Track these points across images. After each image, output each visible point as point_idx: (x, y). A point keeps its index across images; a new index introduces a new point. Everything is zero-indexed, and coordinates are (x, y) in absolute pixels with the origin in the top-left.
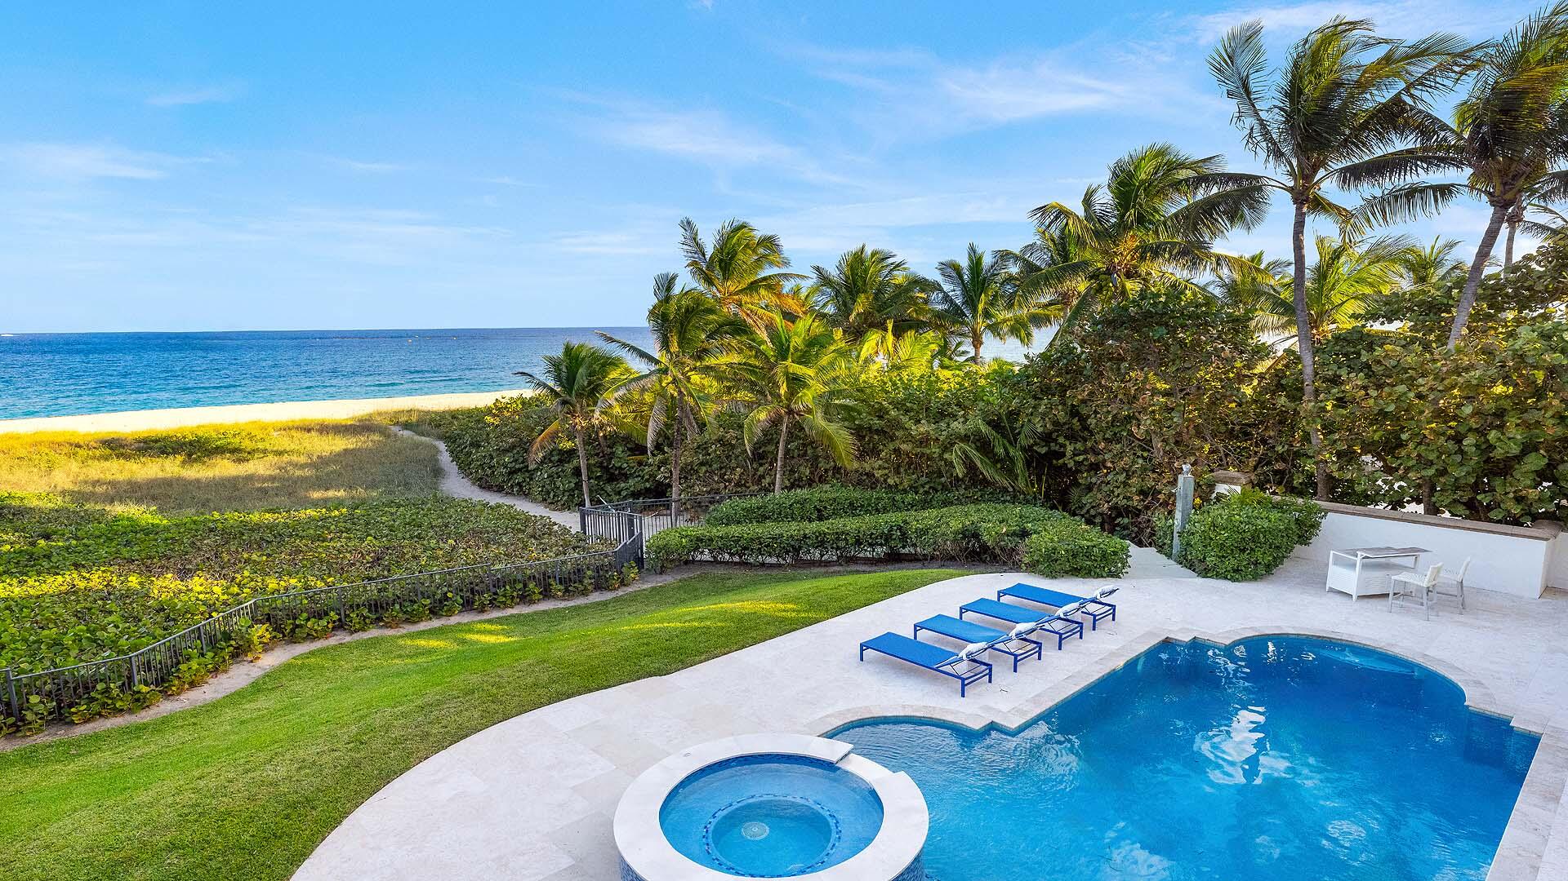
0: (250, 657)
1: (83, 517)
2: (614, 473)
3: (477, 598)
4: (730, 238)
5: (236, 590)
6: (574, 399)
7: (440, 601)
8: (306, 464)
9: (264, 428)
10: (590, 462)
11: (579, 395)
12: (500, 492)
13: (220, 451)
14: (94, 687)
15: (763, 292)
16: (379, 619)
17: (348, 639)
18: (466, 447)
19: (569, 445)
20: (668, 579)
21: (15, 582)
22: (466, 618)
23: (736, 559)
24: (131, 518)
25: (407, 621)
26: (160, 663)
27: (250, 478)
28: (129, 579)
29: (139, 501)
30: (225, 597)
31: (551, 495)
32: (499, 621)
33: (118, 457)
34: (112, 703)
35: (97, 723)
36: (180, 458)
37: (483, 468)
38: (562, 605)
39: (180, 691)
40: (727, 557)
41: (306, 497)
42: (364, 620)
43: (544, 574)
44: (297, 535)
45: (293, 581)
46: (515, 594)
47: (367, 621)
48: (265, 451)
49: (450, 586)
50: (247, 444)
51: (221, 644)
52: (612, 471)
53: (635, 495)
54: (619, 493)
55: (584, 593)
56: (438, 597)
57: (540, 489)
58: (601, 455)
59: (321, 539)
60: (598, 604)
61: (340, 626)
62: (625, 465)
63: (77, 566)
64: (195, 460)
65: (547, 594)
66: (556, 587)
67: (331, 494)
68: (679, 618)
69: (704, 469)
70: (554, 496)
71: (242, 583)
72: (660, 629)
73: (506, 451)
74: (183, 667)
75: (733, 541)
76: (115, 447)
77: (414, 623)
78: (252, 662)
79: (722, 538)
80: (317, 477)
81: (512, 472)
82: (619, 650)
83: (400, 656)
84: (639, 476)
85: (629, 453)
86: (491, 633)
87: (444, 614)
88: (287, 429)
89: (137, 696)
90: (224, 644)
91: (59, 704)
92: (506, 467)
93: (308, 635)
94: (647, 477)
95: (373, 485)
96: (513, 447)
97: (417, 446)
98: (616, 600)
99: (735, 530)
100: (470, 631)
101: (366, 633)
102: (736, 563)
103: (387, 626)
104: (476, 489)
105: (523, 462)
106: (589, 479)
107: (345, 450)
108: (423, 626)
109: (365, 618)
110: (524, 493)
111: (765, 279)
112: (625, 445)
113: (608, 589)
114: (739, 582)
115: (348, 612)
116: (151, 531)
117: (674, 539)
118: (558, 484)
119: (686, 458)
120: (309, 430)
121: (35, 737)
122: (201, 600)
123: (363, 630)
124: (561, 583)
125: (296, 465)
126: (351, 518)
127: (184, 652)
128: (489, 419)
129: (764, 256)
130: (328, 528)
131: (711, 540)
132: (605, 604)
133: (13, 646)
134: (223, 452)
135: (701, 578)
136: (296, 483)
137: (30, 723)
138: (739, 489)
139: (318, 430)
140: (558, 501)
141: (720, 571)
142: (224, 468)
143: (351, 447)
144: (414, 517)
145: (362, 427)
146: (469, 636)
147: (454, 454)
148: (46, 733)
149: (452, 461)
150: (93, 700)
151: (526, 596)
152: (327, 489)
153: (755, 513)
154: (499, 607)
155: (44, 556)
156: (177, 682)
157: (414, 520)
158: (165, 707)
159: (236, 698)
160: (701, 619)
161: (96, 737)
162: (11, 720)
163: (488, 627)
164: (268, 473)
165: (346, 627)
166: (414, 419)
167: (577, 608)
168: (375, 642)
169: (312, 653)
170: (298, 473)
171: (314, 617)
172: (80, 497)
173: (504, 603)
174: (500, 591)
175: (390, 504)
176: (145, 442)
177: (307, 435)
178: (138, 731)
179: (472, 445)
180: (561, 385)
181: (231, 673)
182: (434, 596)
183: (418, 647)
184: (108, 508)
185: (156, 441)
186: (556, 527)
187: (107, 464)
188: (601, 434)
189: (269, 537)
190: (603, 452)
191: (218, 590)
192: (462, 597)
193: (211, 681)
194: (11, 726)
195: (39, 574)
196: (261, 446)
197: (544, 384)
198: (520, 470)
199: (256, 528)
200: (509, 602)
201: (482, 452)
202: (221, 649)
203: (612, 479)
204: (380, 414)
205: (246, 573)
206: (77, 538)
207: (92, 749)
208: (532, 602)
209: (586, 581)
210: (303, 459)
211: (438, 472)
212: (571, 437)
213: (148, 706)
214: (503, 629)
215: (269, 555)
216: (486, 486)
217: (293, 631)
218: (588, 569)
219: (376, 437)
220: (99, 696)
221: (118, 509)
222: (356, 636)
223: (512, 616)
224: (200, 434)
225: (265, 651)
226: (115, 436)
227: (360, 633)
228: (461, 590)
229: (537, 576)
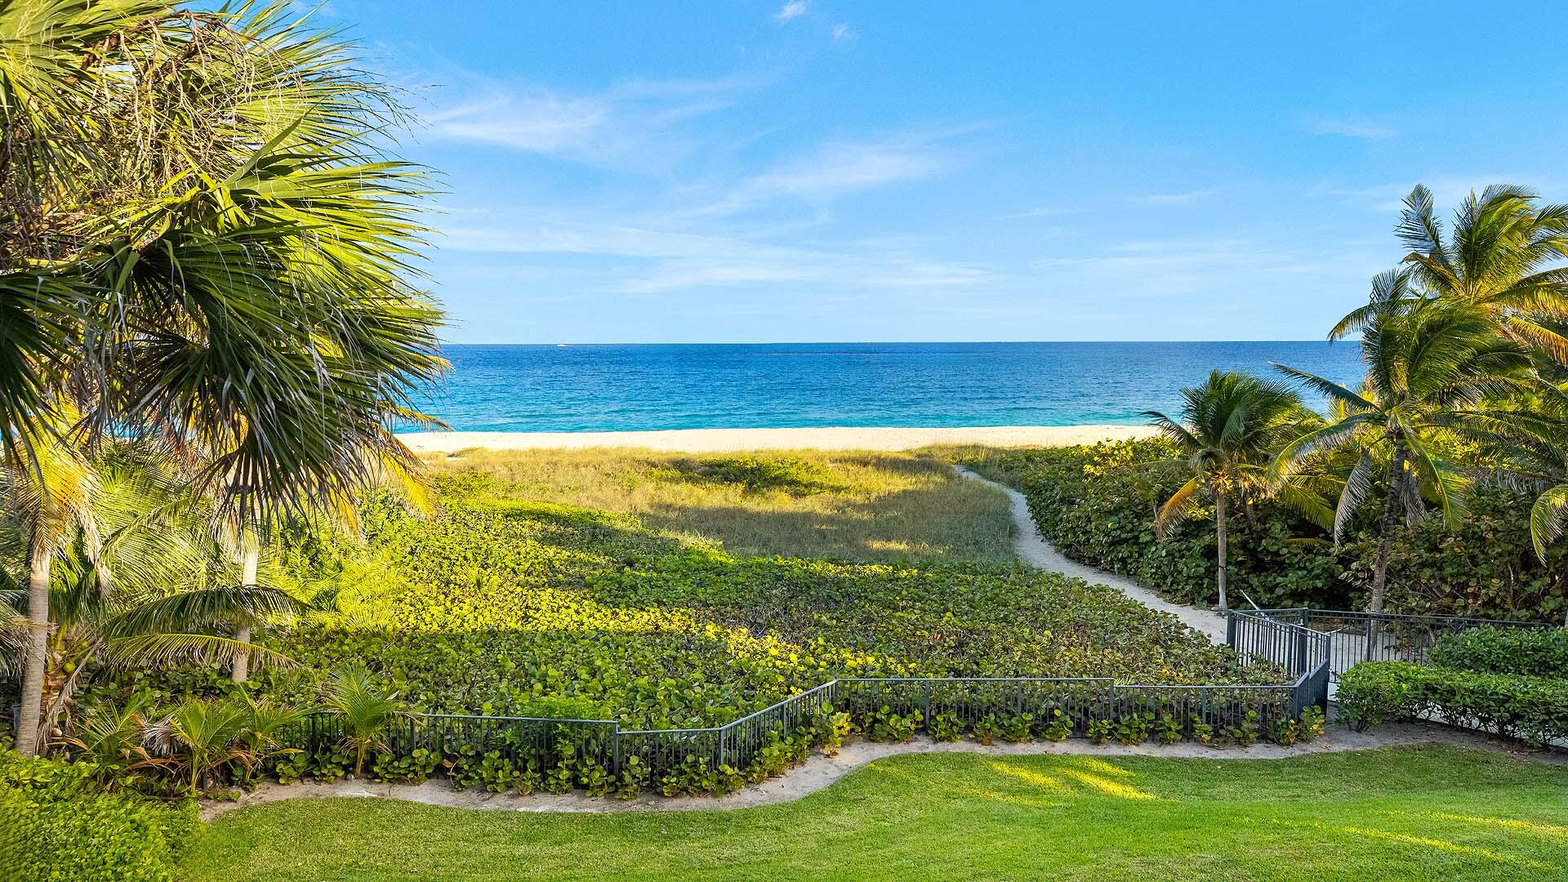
0: (826, 751)
1: (659, 545)
2: (1263, 560)
3: (1091, 722)
4: (1485, 213)
5: (811, 660)
6: (1221, 451)
7: (1044, 718)
8: (864, 505)
9: (820, 459)
10: (1230, 540)
11: (1230, 447)
12: (1094, 566)
13: (778, 481)
14: (684, 757)
15: (1541, 296)
16: (969, 729)
17: (931, 748)
18: (1055, 502)
19: (1201, 513)
20: (1371, 743)
21: (609, 613)
22: (1076, 749)
23: (1493, 729)
24: (701, 552)
25: (1003, 739)
26: (744, 742)
27: (807, 517)
28: (707, 627)
29: (706, 533)
30: (802, 668)
31: (1169, 581)
32: (1122, 762)
33: (687, 481)
34: (699, 781)
35: (683, 800)
36: (741, 487)
37: (1075, 533)
38: (1209, 754)
39: (760, 780)
40: (1475, 722)
41: (866, 547)
42: (951, 727)
43: (1186, 704)
44: (866, 598)
45: (871, 660)
46: (1143, 726)
47: (955, 729)
48: (821, 487)
49: (1058, 699)
50: (804, 477)
51: (801, 730)
52: (1260, 556)
53: (1297, 596)
54: (1271, 590)
55: (1242, 742)
56: (1041, 712)
57: (1153, 570)
58: (1247, 531)
59: (892, 606)
60: (1264, 763)
61: (924, 729)
62: (1285, 551)
63: (660, 603)
64: (755, 491)
65: (1188, 734)
66: (1201, 725)
67: (893, 545)
68: (1447, 831)
69: (1428, 572)
70: (1172, 583)
71: (816, 652)
72: (1421, 849)
73: (1110, 513)
74: (765, 751)
75: (1494, 701)
76: (684, 469)
77: (1009, 742)
78: (828, 756)
79: (1472, 692)
80: (877, 523)
81: (1115, 543)
82: (1359, 873)
83: (999, 790)
84: (1305, 568)
85: (1290, 533)
86: (1113, 778)
87: (1047, 736)
88: (843, 460)
89: (721, 777)
90: (804, 729)
91: (653, 770)
92: (1107, 534)
93: (889, 734)
94: (1317, 571)
95: (938, 540)
96: (1117, 510)
97: (986, 493)
98: (1292, 762)
99: (1499, 683)
100: (1086, 770)
101: (954, 745)
102: (1492, 736)
103: (977, 740)
104: (1060, 558)
105: (1132, 531)
106: (1228, 563)
107: (904, 491)
108: (1020, 749)
109: (953, 724)
110: (1127, 570)
111: (1545, 275)
112: (1285, 521)
113: (1277, 742)
114: (1505, 772)
115: (933, 713)
116: (720, 570)
117: (1386, 682)
118: (1180, 566)
119: (1398, 552)
120: (865, 464)
121: (629, 803)
122: (778, 668)
123: (949, 739)
124: (1208, 722)
125: (854, 506)
126: (921, 581)
127: (767, 734)
128: (1089, 468)
129: (1545, 241)
130: (900, 593)
131: (1452, 692)
132: (1276, 766)
133: (614, 691)
134: (781, 484)
135: (1434, 750)
136: (854, 527)
137: (627, 785)
138: (1491, 612)
139: (875, 465)
140: (1177, 590)
141: (1465, 746)
142: (782, 502)
143: (910, 488)
144: (997, 591)
145: (920, 464)
146: (1087, 779)
147: (1036, 511)
148: (639, 800)
149: (1031, 519)
150: (681, 772)
151: (1157, 732)
152: (889, 540)
153: (1527, 656)
154: (1119, 740)
155: (631, 586)
156: (758, 769)
157: (997, 595)
158: (745, 797)
159: (815, 803)
160: (1496, 845)
161: (683, 818)
162: (612, 778)
163: (1107, 768)
164: (828, 512)
165: (930, 732)
166: (981, 458)
167: (1234, 764)
168: (964, 762)
169: (893, 760)
170: (856, 515)
171: (896, 713)
172: (657, 522)
173: (1127, 736)
174: (1125, 719)
175: (963, 569)
176: (710, 466)
177: (863, 470)
178: (721, 821)
179: (1062, 500)
180: (1203, 429)
181: (807, 768)
182: (1037, 709)
183: (1020, 781)
184: (680, 538)
185: (720, 466)
186: (1186, 632)
187: (677, 488)
188: (1251, 502)
189: (837, 596)
190: (1250, 528)
191: (793, 657)
192: (1072, 718)
193: (788, 772)
194: (612, 784)
195: (628, 607)
196: (817, 479)
197: (1180, 428)
198: (1126, 541)
199: (822, 581)
200: (1134, 736)
201: (1076, 512)
202: (800, 734)
203: (1259, 567)
204: (941, 448)
205: (821, 641)
206: (655, 570)
207: (681, 833)
208: (1164, 742)
209: (1245, 725)
210: (860, 499)
211: (1013, 531)
212: (1205, 503)
213: (729, 791)
214: (1130, 777)
215: (838, 619)
216: (1073, 554)
217: (872, 725)
218: (1250, 707)
219: (938, 479)
220: (688, 770)
221: (689, 540)
222: (943, 747)
223: (1138, 758)
224: (760, 461)
225: (843, 745)
226: (683, 457)
227: (946, 743)
228: (1072, 708)
229: (1176, 706)
